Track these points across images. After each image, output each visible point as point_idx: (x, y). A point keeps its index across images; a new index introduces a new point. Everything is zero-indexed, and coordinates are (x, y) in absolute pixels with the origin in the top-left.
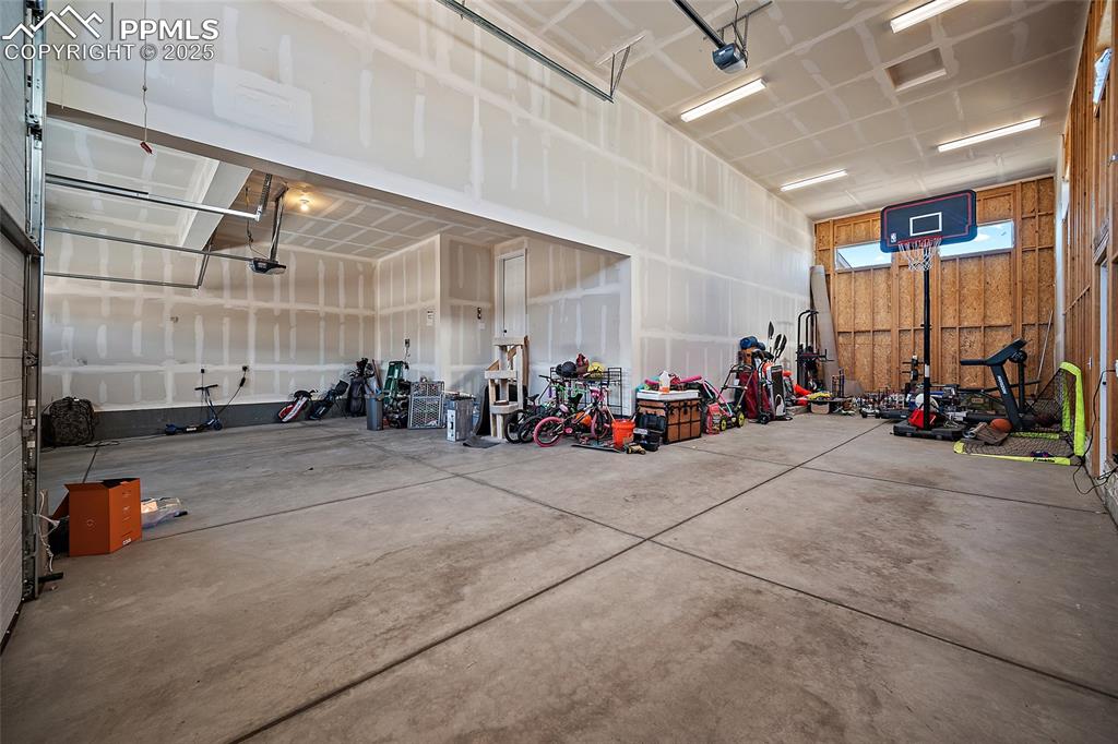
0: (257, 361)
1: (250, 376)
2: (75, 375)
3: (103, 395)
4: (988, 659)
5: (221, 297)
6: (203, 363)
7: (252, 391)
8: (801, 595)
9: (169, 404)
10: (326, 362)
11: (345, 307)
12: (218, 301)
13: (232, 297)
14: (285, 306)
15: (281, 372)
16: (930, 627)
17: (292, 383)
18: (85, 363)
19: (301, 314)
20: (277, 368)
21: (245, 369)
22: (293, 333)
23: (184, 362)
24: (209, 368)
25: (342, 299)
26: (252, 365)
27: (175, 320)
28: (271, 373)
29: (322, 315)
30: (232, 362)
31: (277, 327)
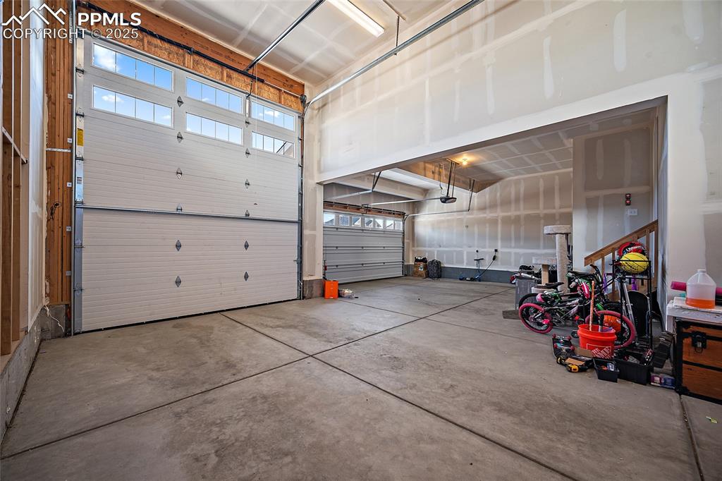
0: (502, 247)
1: (499, 255)
2: (438, 251)
3: (445, 261)
4: (120, 418)
5: (485, 213)
6: (478, 247)
7: (499, 263)
8: (220, 384)
9: (464, 266)
10: (545, 248)
11: (560, 208)
12: (485, 215)
13: (491, 213)
14: (518, 213)
15: (515, 253)
16: (156, 413)
17: (522, 260)
18: (440, 246)
19: (528, 217)
20: (513, 251)
21: (496, 251)
22: (522, 229)
23: (470, 247)
24: (480, 250)
25: (557, 202)
26: (500, 250)
27: (467, 227)
28: (510, 253)
29: (541, 216)
30: (490, 247)
31: (513, 227)
